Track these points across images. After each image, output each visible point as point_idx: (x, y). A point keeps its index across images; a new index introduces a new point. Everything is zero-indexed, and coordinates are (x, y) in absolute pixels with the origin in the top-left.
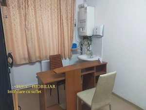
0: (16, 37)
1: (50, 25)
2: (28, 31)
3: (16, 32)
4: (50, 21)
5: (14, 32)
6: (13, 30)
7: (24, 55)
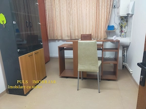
0: (63, 20)
1: (88, 9)
2: (71, 15)
3: (63, 16)
4: (88, 6)
5: (62, 16)
6: (62, 15)
7: (68, 33)
